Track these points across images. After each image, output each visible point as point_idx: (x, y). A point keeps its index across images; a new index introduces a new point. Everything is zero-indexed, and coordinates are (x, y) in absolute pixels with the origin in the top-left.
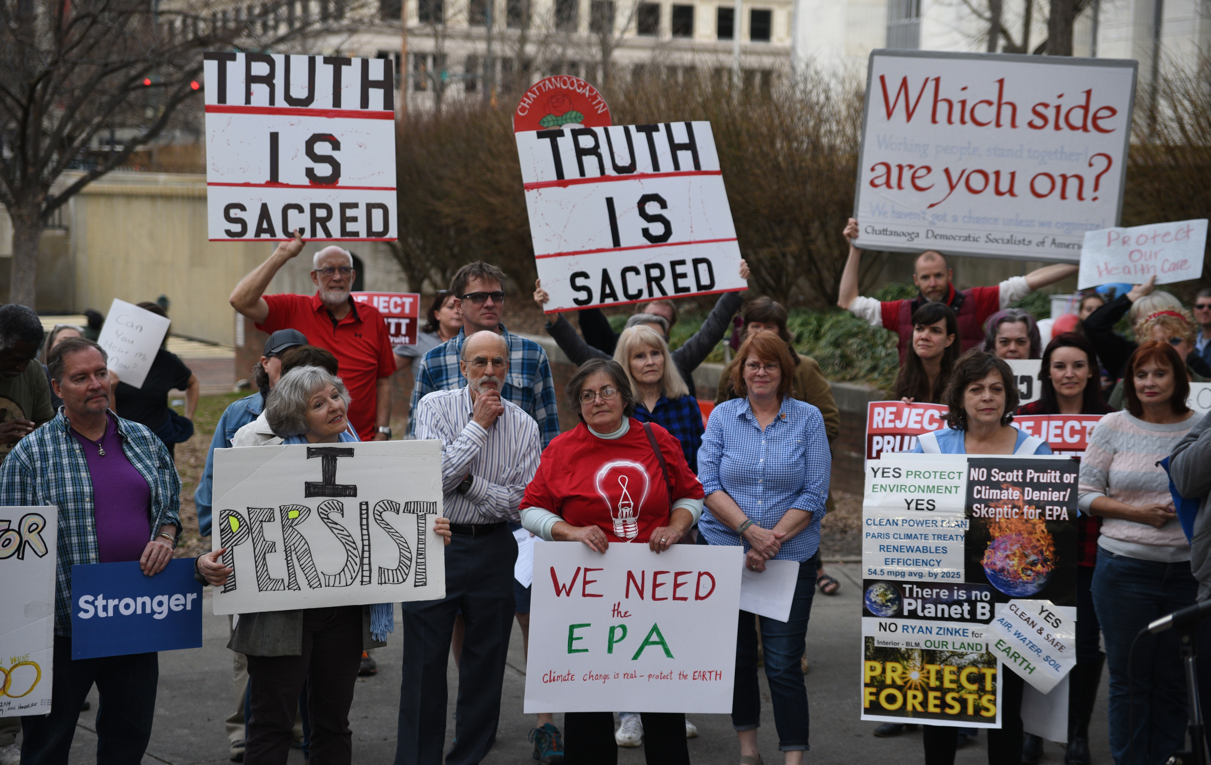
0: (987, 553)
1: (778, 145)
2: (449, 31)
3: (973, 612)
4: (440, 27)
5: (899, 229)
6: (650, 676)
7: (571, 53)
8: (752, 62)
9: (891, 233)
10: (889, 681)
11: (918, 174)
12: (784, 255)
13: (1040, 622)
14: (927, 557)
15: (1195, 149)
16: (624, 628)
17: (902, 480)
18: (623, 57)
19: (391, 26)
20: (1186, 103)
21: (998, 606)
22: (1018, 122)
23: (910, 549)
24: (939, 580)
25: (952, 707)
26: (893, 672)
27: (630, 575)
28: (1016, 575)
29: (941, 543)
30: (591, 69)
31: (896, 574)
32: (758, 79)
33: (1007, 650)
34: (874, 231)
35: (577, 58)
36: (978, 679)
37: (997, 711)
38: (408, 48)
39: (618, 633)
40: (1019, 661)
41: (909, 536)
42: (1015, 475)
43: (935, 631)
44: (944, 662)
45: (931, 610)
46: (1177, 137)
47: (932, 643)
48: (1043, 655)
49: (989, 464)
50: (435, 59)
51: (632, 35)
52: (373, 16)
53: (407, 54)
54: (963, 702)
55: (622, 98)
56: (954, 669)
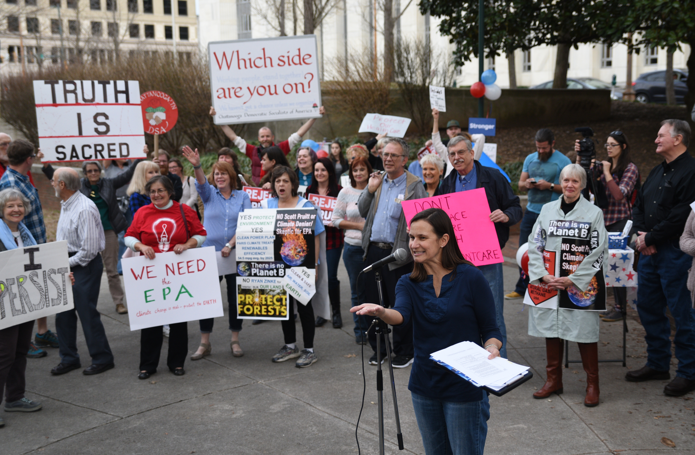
0: (282, 248)
1: (197, 83)
2: (43, 36)
3: (277, 273)
4: (38, 35)
5: (233, 115)
6: (184, 306)
7: (100, 46)
8: (183, 49)
9: (230, 117)
10: (247, 303)
11: (237, 91)
12: (203, 130)
13: (302, 276)
14: (260, 251)
15: (365, 83)
16: (169, 288)
17: (252, 220)
18: (125, 47)
19: (15, 34)
20: (360, 64)
21: (287, 270)
22: (273, 64)
23: (253, 248)
24: (265, 260)
25: (270, 312)
26: (249, 298)
27: (167, 266)
28: (293, 257)
29: (265, 245)
30: (110, 52)
31: (249, 258)
32: (185, 57)
33: (290, 288)
34: (223, 117)
35: (103, 48)
36: (280, 300)
37: (287, 313)
38: (24, 44)
39: (167, 291)
40: (295, 292)
41: (253, 243)
42: (293, 217)
43: (264, 281)
44: (267, 294)
45: (262, 273)
46: (357, 78)
47: (263, 286)
48: (304, 289)
49: (284, 212)
50: (37, 49)
51: (127, 37)
52: (6, 30)
53: (23, 47)
54: (275, 310)
55: (126, 65)
56: (271, 296)
